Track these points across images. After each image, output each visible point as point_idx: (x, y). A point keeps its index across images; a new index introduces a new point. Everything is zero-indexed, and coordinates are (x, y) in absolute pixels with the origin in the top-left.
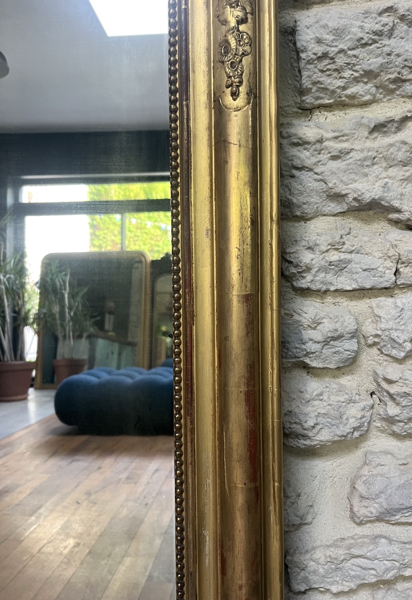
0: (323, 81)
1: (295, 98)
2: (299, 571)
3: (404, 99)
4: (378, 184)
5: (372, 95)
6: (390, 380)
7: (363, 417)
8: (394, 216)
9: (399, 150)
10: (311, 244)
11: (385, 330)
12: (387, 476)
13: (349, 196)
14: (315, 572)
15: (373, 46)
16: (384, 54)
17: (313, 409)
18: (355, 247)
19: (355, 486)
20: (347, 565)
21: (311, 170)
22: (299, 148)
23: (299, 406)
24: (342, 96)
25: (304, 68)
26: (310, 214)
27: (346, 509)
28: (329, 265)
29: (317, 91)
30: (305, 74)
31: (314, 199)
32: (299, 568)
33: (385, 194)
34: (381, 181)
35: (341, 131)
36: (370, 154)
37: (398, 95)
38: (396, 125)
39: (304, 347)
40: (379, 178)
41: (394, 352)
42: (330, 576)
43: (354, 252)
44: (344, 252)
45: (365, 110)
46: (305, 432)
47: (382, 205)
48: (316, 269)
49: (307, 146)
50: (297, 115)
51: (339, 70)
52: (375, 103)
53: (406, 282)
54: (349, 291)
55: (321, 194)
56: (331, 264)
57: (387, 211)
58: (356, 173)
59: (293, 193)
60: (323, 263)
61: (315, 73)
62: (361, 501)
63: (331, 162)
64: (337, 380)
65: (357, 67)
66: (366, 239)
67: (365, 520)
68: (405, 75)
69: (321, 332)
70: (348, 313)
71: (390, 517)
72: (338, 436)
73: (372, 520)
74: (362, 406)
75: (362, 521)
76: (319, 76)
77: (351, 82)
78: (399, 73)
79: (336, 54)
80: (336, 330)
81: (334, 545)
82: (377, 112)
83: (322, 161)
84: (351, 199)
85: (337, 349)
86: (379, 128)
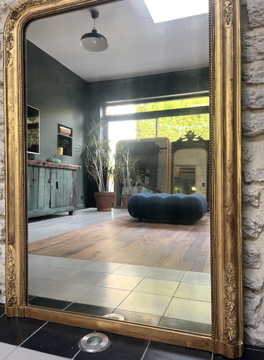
1: (247, 25)
10: (252, 68)
14: (253, 174)
17: (253, 122)
21: (252, 46)
22: (248, 39)
23: (248, 121)
26: (252, 60)
28: (258, 75)
29: (254, 22)
30: (250, 17)
31: (254, 55)
35: (262, 33)
39: (250, 101)
46: (250, 129)
48: (254, 76)
49: (251, 39)
50: (248, 31)
51: (261, 15)
55: (256, 53)
60: (256, 74)
61: (253, 17)
63: (259, 43)
64: (262, 113)
72: (261, 130)
76: (255, 18)
79: (260, 10)
80: (260, 94)
83: (256, 43)
85: (261, 101)
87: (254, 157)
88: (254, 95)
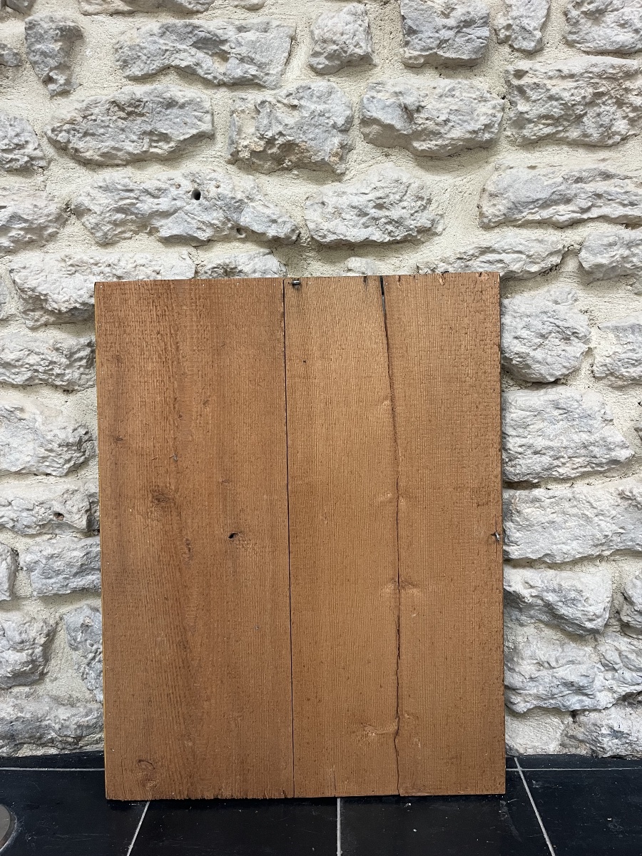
87: (446, 220)
88: (449, 13)
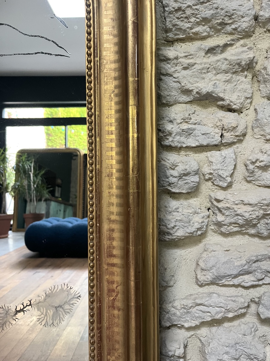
0: (179, 24)
1: (163, 35)
2: (165, 314)
3: (226, 35)
4: (210, 84)
5: (207, 33)
6: (218, 199)
7: (203, 222)
8: (220, 103)
9: (223, 64)
10: (171, 119)
11: (215, 170)
12: (217, 257)
13: (194, 91)
14: (174, 314)
15: (208, 3)
16: (214, 8)
17: (173, 217)
18: (197, 121)
19: (199, 263)
20: (193, 310)
21: (171, 76)
22: (164, 63)
23: (165, 216)
24: (190, 33)
25: (167, 17)
26: (171, 102)
27: (194, 277)
28: (182, 131)
29: (175, 30)
30: (168, 20)
31: (174, 93)
32: (165, 312)
33: (215, 90)
34: (212, 82)
35: (189, 53)
36: (206, 66)
37: (223, 33)
38: (221, 49)
39: (167, 180)
40: (211, 80)
41: (221, 184)
42: (184, 317)
43: (197, 124)
44: (191, 124)
45: (204, 41)
46: (169, 230)
47: (213, 96)
48: (174, 134)
49: (169, 61)
50: (164, 45)
51: (187, 18)
52: (209, 38)
53: (227, 142)
54: (194, 147)
55: (178, 90)
56: (183, 130)
57: (217, 100)
58: (198, 77)
59: (161, 89)
60: (179, 130)
61: (174, 19)
62: (202, 272)
63: (183, 71)
64: (188, 201)
65: (198, 16)
66: (204, 116)
67: (204, 283)
68: (226, 21)
69: (177, 171)
70: (193, 160)
71: (219, 281)
72: (188, 233)
73: (208, 283)
74: (203, 215)
75: (202, 284)
76: (176, 21)
77: (195, 24)
78: (223, 19)
79: (186, 8)
80: (186, 170)
81: (186, 298)
82: (211, 43)
83: (178, 71)
84: (195, 93)
85: (187, 181)
86: (211, 51)
